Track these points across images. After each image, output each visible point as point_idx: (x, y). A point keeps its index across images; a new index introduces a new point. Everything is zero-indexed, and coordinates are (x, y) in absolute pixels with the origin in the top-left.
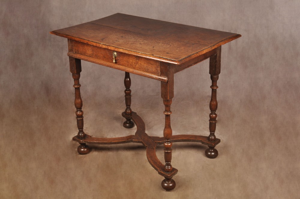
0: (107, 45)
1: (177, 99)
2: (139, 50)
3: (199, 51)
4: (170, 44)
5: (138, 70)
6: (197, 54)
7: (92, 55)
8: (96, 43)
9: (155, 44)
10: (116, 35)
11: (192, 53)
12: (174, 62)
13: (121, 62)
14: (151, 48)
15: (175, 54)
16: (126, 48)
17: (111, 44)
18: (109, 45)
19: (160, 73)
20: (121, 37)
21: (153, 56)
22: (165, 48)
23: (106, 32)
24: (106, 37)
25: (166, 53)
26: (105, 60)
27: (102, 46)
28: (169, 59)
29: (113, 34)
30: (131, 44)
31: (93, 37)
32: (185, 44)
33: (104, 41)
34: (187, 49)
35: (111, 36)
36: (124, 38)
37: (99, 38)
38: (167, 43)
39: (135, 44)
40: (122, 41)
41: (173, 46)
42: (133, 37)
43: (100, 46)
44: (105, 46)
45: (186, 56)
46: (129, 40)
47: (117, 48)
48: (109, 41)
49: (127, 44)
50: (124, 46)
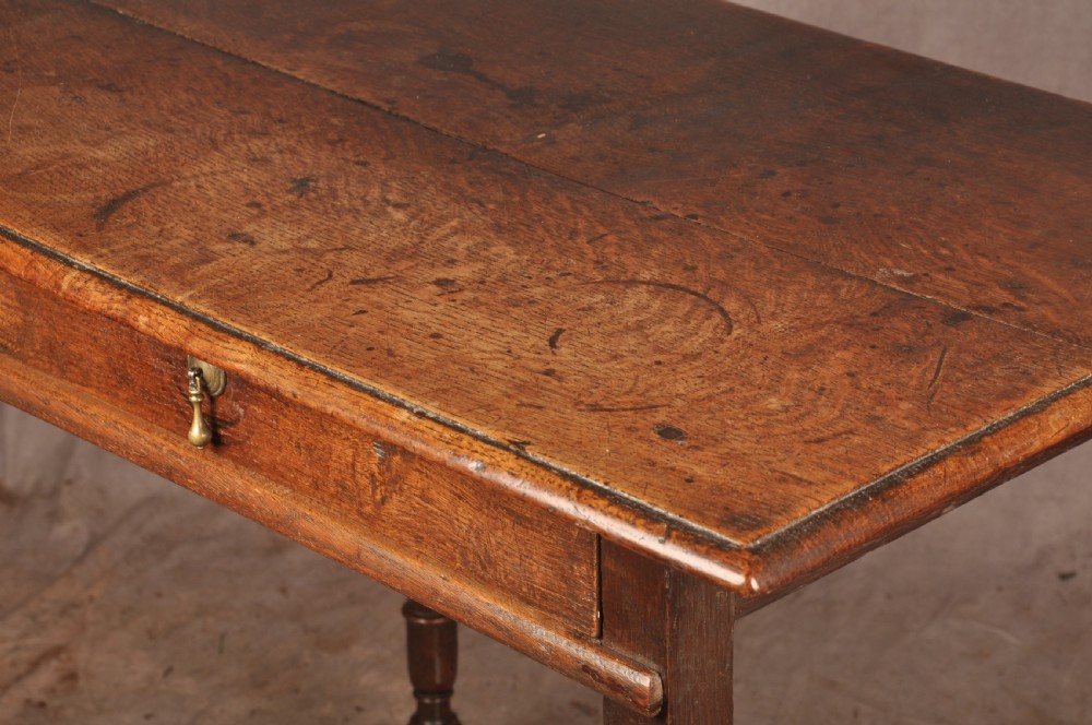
0: (121, 287)
1: (889, 597)
2: (404, 379)
3: (998, 417)
4: (731, 305)
5: (401, 546)
6: (972, 463)
7: (20, 343)
8: (37, 249)
9: (586, 300)
10: (254, 160)
11: (919, 455)
12: (706, 555)
13: (257, 448)
14: (525, 354)
15: (738, 456)
16: (283, 338)
17: (164, 279)
18: (143, 295)
19: (596, 616)
20: (291, 186)
21: (519, 456)
22: (659, 363)
23: (182, 112)
24: (153, 185)
25: (658, 425)
26: (127, 401)
27: (79, 289)
28: (671, 521)
29: (228, 149)
30: (354, 282)
31: (33, 173)
32: (874, 314)
33: (111, 234)
34: (878, 383)
35: (206, 169)
36: (319, 198)
37: (77, 194)
38: (700, 290)
39: (399, 279)
40: (285, 245)
41: (753, 338)
42: (406, 195)
43: (65, 286)
44: (103, 294)
45: (850, 485)
46: (357, 232)
47: (208, 329)
48: (162, 230)
49: (320, 283)
50: (277, 315)
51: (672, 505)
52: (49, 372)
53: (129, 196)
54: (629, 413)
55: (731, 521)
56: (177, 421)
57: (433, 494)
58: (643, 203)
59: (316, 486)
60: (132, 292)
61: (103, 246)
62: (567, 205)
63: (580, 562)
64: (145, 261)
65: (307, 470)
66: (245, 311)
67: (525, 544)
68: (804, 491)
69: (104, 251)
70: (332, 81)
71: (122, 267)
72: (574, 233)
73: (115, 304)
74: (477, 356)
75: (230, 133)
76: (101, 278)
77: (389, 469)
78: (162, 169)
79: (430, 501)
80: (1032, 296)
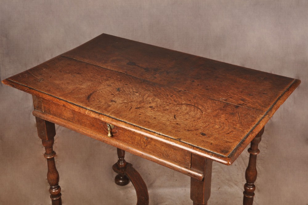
2: (153, 128)
4: (200, 107)
7: (72, 120)
8: (79, 106)
9: (176, 109)
10: (108, 85)
12: (220, 158)
13: (120, 137)
14: (171, 120)
15: (217, 138)
16: (130, 121)
17: (104, 111)
18: (101, 114)
19: (190, 165)
20: (117, 90)
21: (180, 141)
22: (194, 120)
23: (92, 77)
24: (94, 92)
25: (201, 133)
26: (94, 129)
27: (89, 114)
28: (212, 152)
29: (103, 84)
30: (136, 108)
31: (73, 92)
32: (224, 107)
33: (91, 103)
34: (231, 121)
35: (101, 88)
36: (122, 92)
37: (82, 95)
38: (194, 105)
39: (143, 107)
40: (121, 102)
41: (207, 114)
42: (137, 90)
43: (86, 113)
44: (94, 114)
45: (238, 142)
46: (132, 98)
47: (115, 120)
48: (99, 101)
49: (130, 109)
50: (126, 116)
51: (211, 149)
52: (78, 124)
53: (91, 95)
54: (194, 131)
55: (222, 152)
56: (104, 132)
57: (157, 145)
58: (176, 88)
59: (132, 143)
60: (99, 114)
61: (91, 105)
62: (164, 90)
63: (187, 156)
64: (99, 108)
65: (131, 140)
66: (120, 116)
67: (176, 153)
68: (231, 144)
69: (92, 106)
70: (114, 69)
71: (96, 109)
72: (167, 95)
73: (97, 116)
74: (163, 121)
75: (102, 81)
76: (93, 112)
77: (148, 141)
78: (94, 89)
79: (156, 146)
80: (246, 102)
